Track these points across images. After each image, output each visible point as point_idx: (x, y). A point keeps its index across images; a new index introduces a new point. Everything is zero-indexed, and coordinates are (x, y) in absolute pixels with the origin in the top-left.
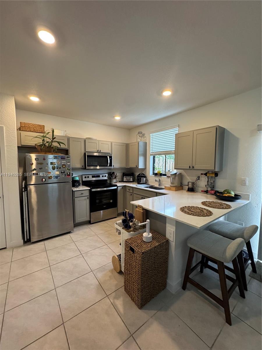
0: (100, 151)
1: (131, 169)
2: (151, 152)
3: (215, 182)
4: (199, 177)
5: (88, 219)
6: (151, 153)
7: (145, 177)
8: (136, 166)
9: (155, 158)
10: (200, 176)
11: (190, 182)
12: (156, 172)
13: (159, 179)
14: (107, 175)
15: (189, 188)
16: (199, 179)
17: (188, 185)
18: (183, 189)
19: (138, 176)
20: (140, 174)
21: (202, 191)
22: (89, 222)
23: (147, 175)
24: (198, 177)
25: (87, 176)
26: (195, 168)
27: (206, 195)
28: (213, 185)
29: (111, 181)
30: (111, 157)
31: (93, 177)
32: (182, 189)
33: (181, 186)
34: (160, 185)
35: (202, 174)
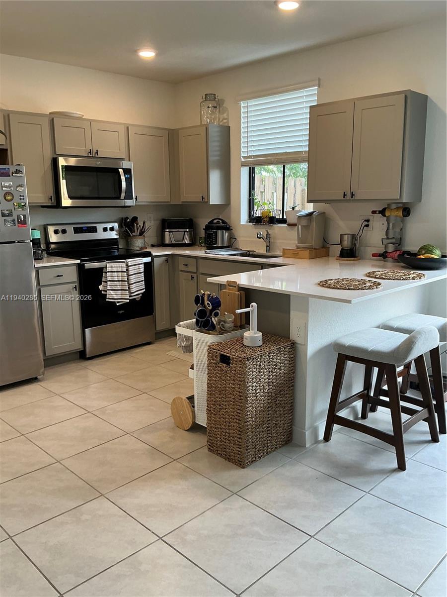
0: (97, 153)
1: (184, 206)
2: (243, 155)
3: (403, 229)
4: (368, 221)
5: (79, 346)
6: (243, 160)
7: (228, 228)
8: (203, 198)
9: (254, 173)
10: (371, 218)
11: (345, 234)
12: (258, 213)
13: (268, 234)
14: (116, 225)
15: (342, 249)
16: (367, 226)
17: (341, 244)
18: (329, 256)
19: (209, 227)
20: (211, 222)
21: (374, 255)
22: (82, 355)
23: (232, 223)
24: (365, 221)
25: (60, 228)
26: (357, 197)
27: (382, 263)
28: (401, 239)
29: (128, 243)
30: (127, 171)
31: (77, 231)
32: (327, 255)
33: (324, 247)
34: (269, 248)
35: (374, 212)
